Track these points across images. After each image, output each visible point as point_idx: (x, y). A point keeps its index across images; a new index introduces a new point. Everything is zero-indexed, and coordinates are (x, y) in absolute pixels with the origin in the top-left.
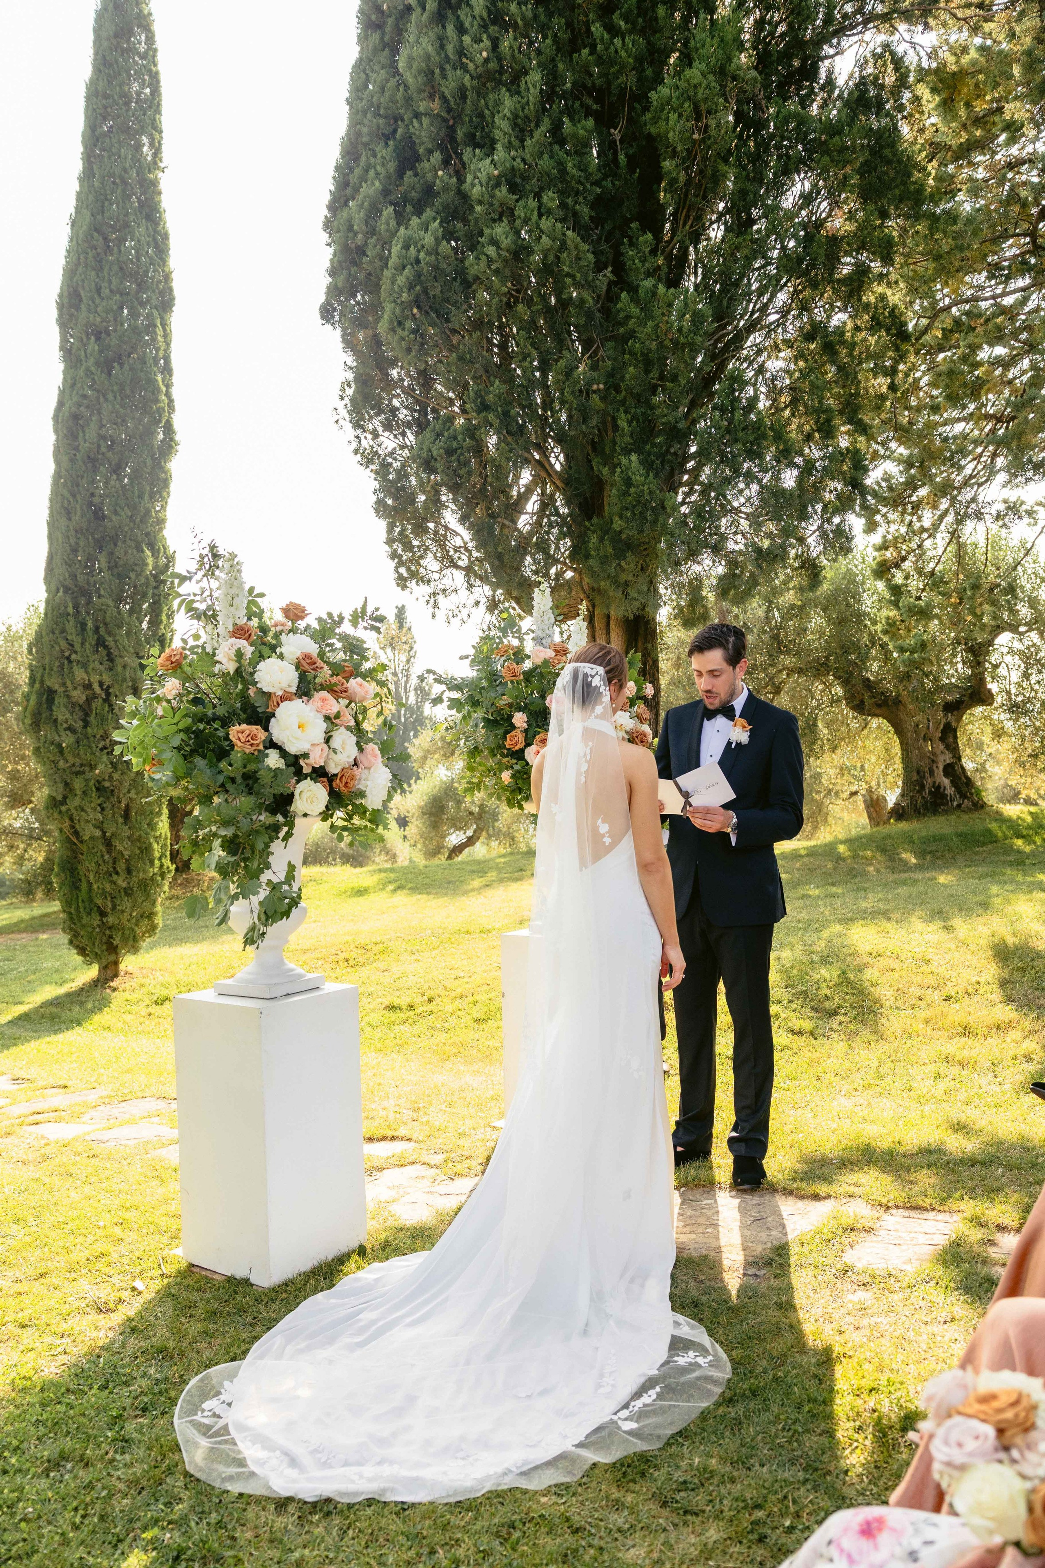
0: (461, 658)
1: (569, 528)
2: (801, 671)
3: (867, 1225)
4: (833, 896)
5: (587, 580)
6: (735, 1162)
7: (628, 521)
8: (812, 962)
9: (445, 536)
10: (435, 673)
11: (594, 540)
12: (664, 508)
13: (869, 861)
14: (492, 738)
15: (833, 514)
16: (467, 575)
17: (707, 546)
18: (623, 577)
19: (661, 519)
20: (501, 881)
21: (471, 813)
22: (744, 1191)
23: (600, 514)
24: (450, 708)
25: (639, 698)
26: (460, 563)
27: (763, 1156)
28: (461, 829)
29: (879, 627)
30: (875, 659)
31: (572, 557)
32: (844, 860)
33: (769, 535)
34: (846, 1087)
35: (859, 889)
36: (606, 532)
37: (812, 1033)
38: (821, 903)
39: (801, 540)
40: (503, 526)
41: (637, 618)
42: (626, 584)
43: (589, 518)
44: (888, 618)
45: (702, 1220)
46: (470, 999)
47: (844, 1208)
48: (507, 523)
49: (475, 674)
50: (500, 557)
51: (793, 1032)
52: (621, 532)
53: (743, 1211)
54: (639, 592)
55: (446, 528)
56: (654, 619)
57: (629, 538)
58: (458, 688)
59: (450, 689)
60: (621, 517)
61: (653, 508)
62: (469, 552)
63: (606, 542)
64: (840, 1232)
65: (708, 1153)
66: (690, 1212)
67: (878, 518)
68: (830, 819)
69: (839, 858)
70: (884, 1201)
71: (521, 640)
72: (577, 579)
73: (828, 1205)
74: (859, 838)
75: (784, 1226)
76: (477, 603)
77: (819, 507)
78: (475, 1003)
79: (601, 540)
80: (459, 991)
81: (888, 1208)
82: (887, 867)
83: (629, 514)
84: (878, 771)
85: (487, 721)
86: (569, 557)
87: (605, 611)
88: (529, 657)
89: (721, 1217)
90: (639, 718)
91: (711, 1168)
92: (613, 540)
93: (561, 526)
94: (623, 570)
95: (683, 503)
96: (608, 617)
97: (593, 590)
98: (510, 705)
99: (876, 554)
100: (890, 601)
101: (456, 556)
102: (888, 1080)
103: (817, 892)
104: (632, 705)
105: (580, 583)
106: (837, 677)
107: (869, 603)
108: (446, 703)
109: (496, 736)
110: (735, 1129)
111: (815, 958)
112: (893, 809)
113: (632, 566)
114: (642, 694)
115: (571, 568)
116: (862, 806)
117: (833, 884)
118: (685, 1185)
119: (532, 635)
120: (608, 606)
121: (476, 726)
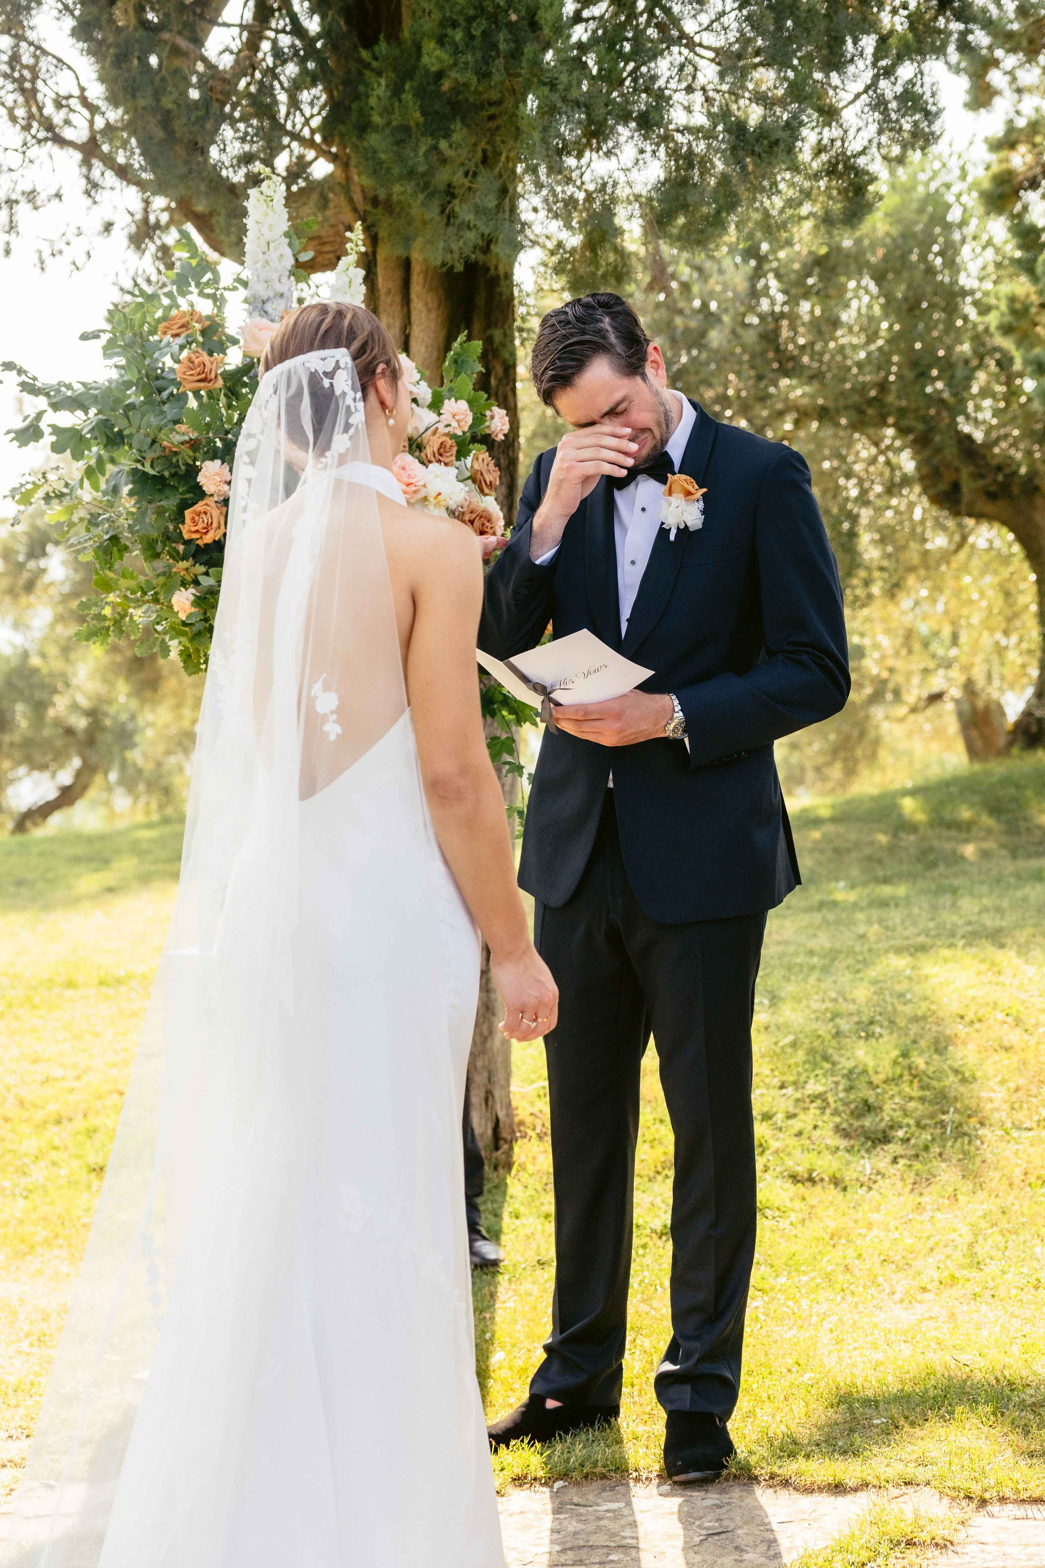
0: (84, 337)
1: (321, 62)
2: (824, 414)
3: (941, 1532)
4: (884, 904)
5: (361, 180)
6: (669, 1425)
7: (456, 51)
8: (838, 1034)
9: (34, 70)
10: (20, 372)
11: (380, 89)
12: (534, 25)
13: (964, 829)
14: (151, 517)
15: (899, 59)
16: (86, 163)
17: (625, 118)
18: (443, 177)
19: (529, 49)
20: (145, 879)
21: (69, 731)
22: (687, 1485)
23: (394, 36)
24: (57, 448)
25: (474, 439)
26: (68, 134)
27: (727, 1413)
28: (43, 767)
29: (993, 319)
30: (985, 392)
31: (329, 128)
32: (912, 828)
33: (760, 98)
34: (903, 1283)
35: (940, 890)
36: (409, 74)
37: (836, 1181)
38: (860, 916)
39: (830, 114)
40: (176, 51)
41: (473, 270)
42: (450, 192)
43: (369, 42)
44: (1012, 299)
45: (600, 1539)
46: (80, 1124)
47: (895, 1506)
48: (183, 43)
49: (114, 374)
50: (166, 119)
51: (795, 1178)
52: (440, 75)
53: (687, 1518)
54: (479, 211)
55: (40, 51)
56: (509, 276)
57: (457, 89)
58: (76, 403)
59: (56, 406)
60: (441, 41)
61: (510, 25)
62: (93, 109)
63: (408, 97)
64: (884, 1548)
65: (615, 1411)
66: (573, 1526)
67: (996, 78)
68: (883, 755)
69: (903, 826)
70: (976, 1489)
71: (218, 301)
72: (340, 176)
73: (862, 1500)
74: (945, 785)
75: (772, 1543)
76: (108, 227)
77: (869, 43)
78: (91, 1133)
79: (397, 91)
80: (53, 1108)
81: (983, 1502)
82: (1003, 846)
83: (459, 35)
84: (987, 641)
85: (140, 479)
86: (323, 128)
87: (400, 252)
88: (235, 342)
89: (641, 1531)
90: (476, 479)
91: (619, 1441)
92: (421, 93)
93: (302, 62)
94: (444, 161)
95: (577, 18)
96: (406, 265)
97: (375, 201)
98: (194, 445)
99: (993, 157)
100: (1018, 262)
101: (58, 118)
102: (992, 1269)
103: (852, 897)
104: (461, 454)
105: (346, 187)
106: (902, 431)
107: (973, 267)
108: (48, 439)
109: (160, 512)
110: (671, 1355)
111: (845, 1025)
112: (1018, 724)
113: (464, 152)
114: (483, 430)
115: (322, 152)
116: (953, 726)
117: (886, 881)
118: (564, 1475)
119: (242, 293)
120: (408, 241)
121: (115, 490)
